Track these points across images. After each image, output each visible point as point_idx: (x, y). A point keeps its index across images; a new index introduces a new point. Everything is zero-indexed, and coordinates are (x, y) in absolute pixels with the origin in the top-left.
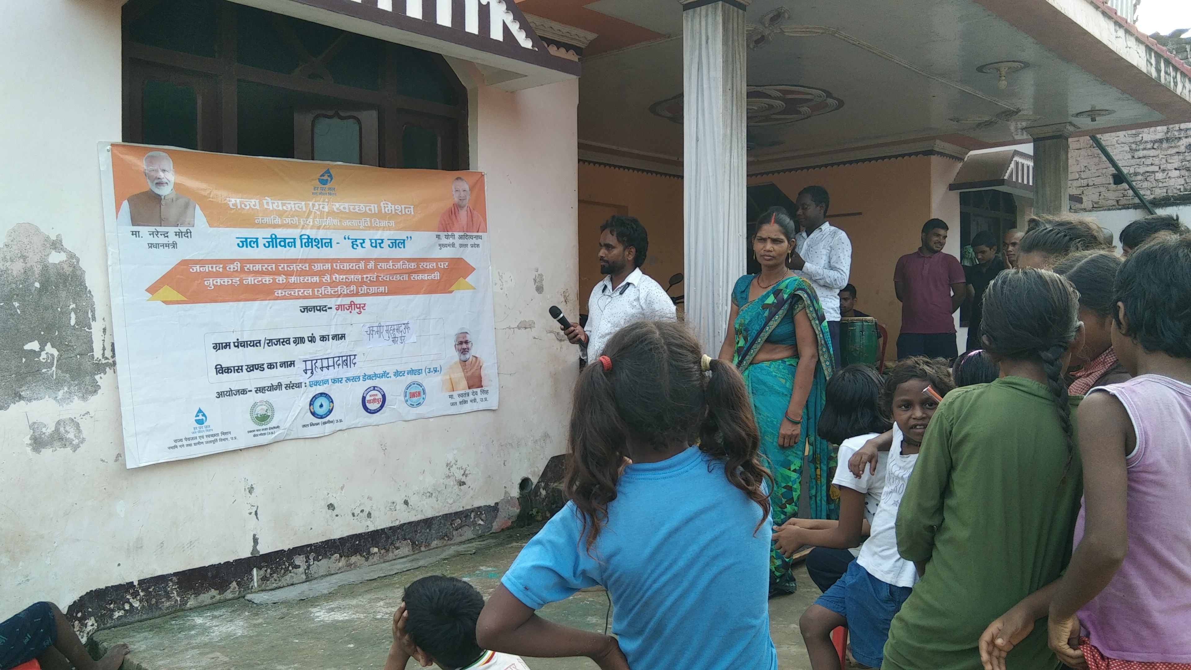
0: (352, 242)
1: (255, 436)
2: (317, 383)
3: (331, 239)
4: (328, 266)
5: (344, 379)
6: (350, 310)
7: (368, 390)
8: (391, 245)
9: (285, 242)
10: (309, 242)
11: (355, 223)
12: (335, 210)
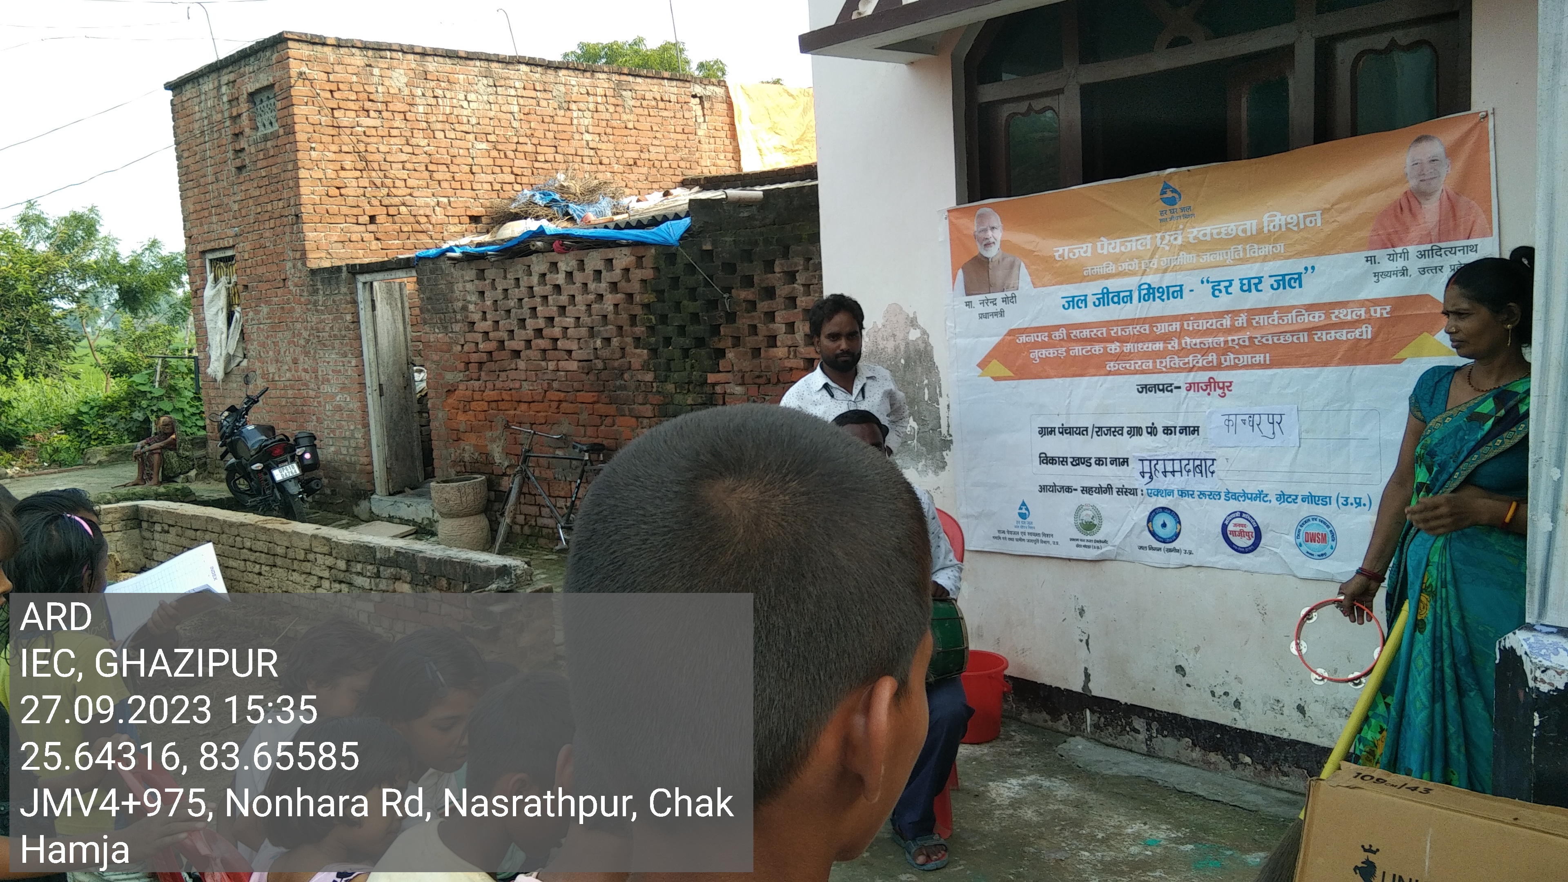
0: (1213, 287)
1: (1078, 546)
2: (1158, 493)
3: (1181, 286)
4: (1176, 326)
5: (1196, 493)
6: (1208, 391)
7: (1232, 516)
8: (1275, 286)
9: (1118, 296)
10: (1150, 293)
11: (1218, 257)
12: (1191, 240)
